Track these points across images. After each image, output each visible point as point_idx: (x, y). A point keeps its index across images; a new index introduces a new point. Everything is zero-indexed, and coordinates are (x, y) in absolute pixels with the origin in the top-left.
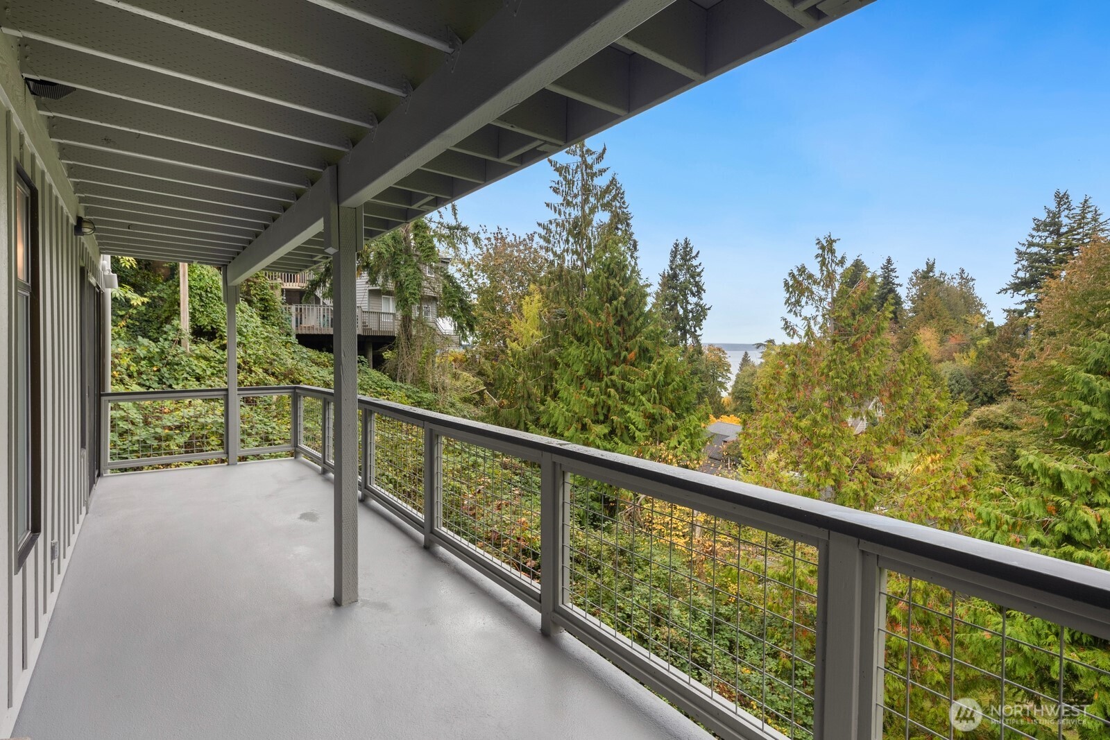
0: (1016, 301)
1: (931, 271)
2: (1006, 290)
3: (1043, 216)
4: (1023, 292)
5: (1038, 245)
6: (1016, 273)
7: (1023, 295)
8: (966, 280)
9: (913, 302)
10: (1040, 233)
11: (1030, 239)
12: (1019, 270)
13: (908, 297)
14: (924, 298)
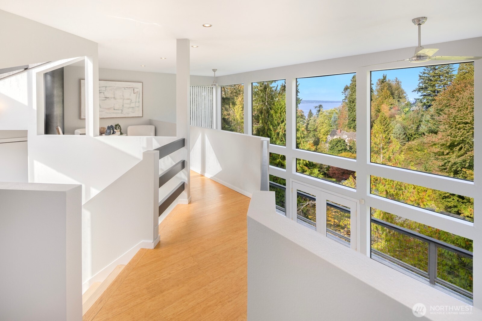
0: (418, 95)
1: (385, 79)
2: (415, 91)
5: (427, 74)
6: (419, 85)
7: (422, 93)
8: (398, 83)
11: (424, 71)
12: (420, 83)
13: (376, 90)
14: (382, 90)
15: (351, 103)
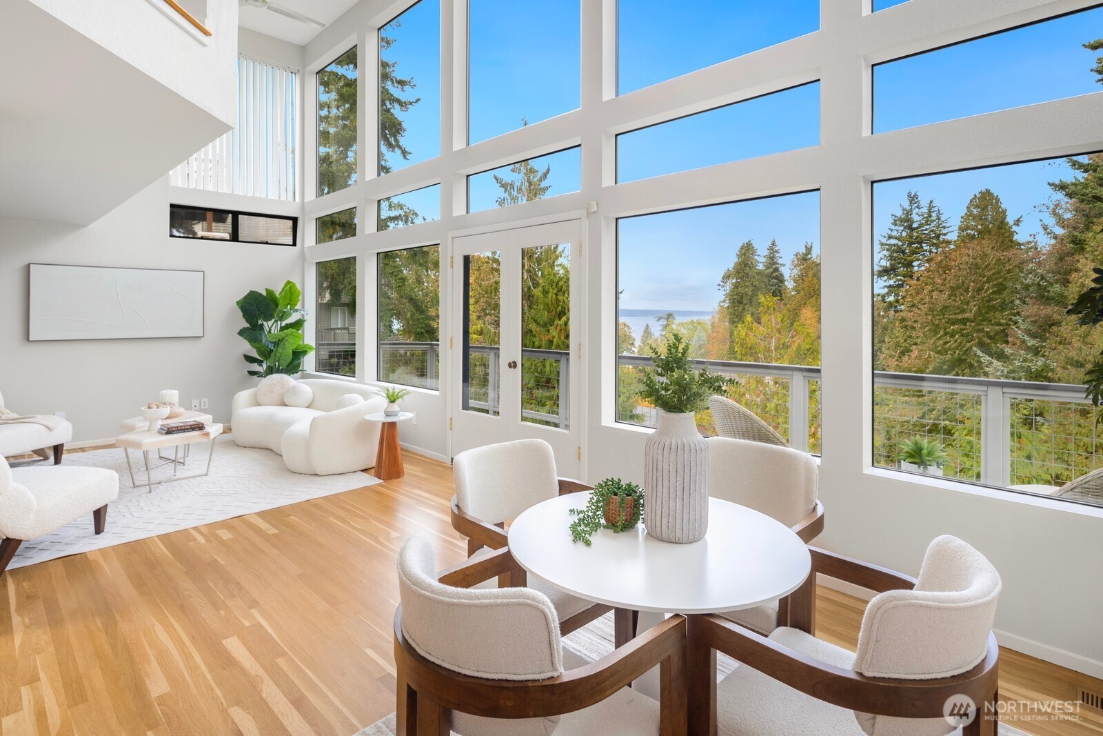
0: (880, 286)
1: (809, 254)
3: (899, 213)
4: (886, 278)
5: (896, 238)
7: (885, 281)
9: (795, 281)
10: (897, 227)
11: (889, 232)
12: (881, 259)
13: (790, 277)
14: (804, 278)
15: (737, 304)
